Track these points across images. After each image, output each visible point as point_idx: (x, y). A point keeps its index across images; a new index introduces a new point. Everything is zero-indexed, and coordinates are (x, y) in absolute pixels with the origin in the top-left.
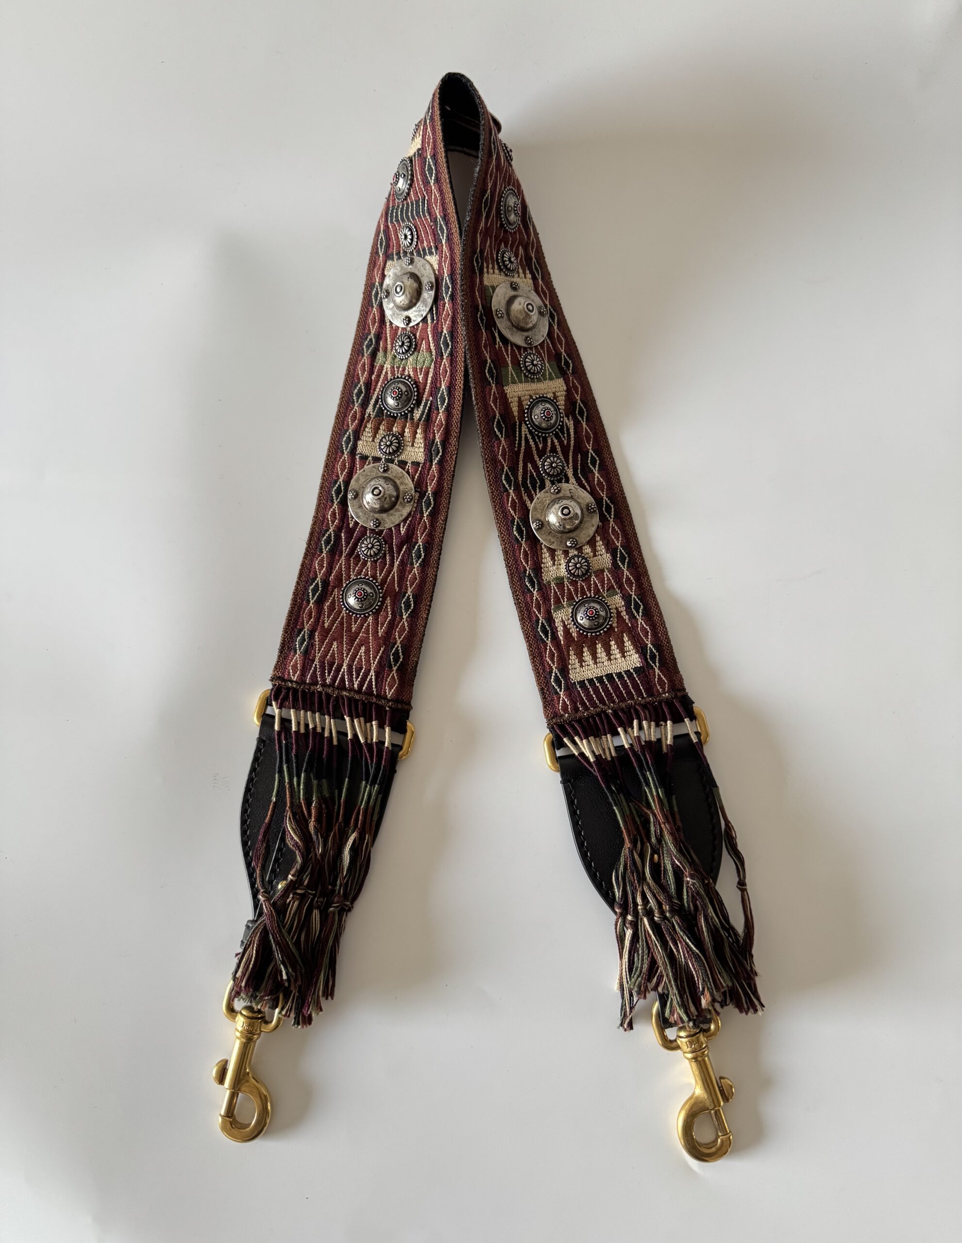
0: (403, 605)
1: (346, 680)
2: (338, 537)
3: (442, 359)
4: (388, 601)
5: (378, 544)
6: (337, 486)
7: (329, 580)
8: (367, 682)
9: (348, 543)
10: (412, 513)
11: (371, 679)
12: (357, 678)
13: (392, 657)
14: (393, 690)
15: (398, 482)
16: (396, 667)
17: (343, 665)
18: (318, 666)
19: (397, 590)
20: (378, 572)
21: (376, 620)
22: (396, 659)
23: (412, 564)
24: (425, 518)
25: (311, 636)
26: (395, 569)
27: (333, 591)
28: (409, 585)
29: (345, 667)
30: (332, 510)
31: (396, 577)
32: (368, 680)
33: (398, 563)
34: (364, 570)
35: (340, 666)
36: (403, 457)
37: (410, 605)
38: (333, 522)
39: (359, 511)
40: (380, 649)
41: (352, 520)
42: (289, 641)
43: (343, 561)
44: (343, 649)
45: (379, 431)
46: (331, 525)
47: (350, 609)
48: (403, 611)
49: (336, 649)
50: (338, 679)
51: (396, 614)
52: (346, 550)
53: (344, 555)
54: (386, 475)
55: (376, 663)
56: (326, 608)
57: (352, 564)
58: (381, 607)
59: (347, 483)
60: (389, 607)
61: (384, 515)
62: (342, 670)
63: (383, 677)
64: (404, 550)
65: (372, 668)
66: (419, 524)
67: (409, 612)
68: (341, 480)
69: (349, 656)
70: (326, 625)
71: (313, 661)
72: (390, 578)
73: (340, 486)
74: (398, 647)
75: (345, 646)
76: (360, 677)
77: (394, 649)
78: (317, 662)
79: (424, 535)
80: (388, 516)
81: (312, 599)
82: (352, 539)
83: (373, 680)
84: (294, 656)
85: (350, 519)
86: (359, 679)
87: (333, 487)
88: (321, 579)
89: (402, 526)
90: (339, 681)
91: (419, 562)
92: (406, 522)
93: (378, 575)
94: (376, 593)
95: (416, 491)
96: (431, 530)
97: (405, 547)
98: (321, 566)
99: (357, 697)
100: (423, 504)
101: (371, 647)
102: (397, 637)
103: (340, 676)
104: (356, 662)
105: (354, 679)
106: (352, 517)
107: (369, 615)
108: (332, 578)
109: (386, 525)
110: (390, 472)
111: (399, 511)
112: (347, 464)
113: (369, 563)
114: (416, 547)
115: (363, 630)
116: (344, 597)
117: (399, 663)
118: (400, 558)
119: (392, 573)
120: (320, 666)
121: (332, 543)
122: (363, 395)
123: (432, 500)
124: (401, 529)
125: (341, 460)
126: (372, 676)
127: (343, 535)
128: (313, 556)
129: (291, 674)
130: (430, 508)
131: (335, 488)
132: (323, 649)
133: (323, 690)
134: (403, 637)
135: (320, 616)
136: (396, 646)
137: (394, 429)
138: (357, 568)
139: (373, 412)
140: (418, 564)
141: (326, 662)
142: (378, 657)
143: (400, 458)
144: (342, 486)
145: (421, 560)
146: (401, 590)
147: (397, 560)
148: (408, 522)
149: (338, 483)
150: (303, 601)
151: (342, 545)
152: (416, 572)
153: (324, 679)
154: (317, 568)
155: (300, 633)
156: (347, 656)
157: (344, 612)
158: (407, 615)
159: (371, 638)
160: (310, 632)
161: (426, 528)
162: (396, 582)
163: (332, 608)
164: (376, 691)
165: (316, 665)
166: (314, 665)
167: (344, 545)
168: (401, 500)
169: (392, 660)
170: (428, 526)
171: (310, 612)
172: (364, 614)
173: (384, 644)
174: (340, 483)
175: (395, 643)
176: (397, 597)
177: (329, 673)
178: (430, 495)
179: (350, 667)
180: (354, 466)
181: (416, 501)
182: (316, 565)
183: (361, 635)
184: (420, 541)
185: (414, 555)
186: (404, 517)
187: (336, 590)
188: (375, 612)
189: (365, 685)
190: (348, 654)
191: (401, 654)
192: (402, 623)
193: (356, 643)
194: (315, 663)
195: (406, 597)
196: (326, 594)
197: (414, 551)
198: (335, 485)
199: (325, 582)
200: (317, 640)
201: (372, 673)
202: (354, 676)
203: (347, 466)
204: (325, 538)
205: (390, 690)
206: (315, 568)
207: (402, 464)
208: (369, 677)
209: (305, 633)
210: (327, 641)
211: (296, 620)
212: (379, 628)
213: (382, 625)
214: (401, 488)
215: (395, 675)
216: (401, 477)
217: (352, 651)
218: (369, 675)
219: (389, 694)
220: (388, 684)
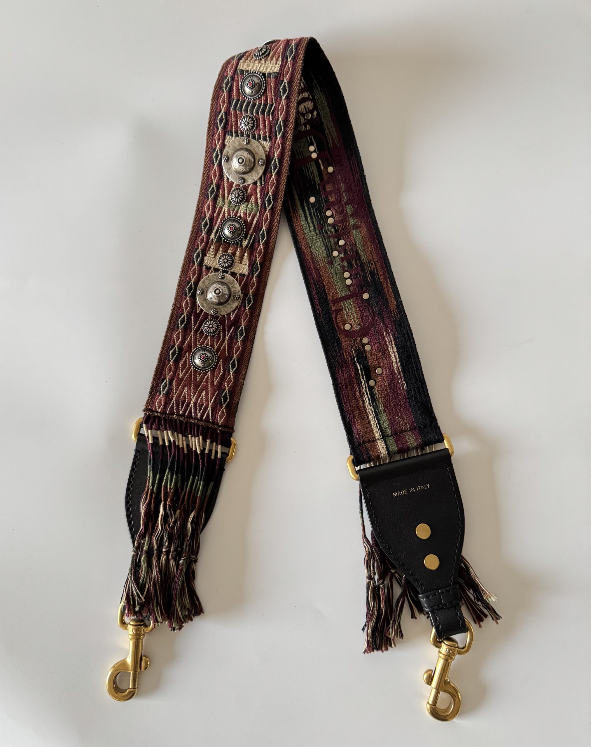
0: (230, 365)
1: (193, 412)
2: (189, 319)
3: (265, 210)
4: (221, 362)
5: (216, 325)
6: (189, 285)
7: (183, 347)
8: (206, 414)
9: (195, 323)
10: (239, 306)
11: (209, 412)
12: (200, 411)
13: (222, 398)
14: (222, 420)
15: (230, 286)
16: (225, 405)
17: (191, 403)
18: (175, 403)
19: (227, 355)
20: (215, 343)
21: (213, 374)
22: (225, 400)
23: (237, 339)
24: (247, 310)
25: (171, 383)
26: (226, 342)
27: (185, 354)
28: (234, 353)
29: (192, 404)
30: (185, 301)
31: (226, 347)
32: (207, 412)
33: (228, 338)
34: (206, 341)
35: (189, 403)
36: (234, 270)
37: (235, 366)
38: (186, 309)
39: (204, 302)
40: (215, 393)
41: (199, 308)
42: (156, 386)
43: (193, 335)
44: (191, 392)
45: (219, 251)
46: (185, 310)
47: (197, 366)
48: (230, 369)
49: (186, 392)
50: (188, 411)
51: (226, 371)
52: (194, 327)
53: (193, 331)
54: (223, 281)
55: (212, 402)
56: (180, 365)
57: (198, 337)
58: (216, 366)
59: (196, 283)
60: (221, 366)
61: (221, 307)
62: (190, 406)
63: (216, 411)
64: (232, 329)
65: (210, 405)
66: (243, 314)
67: (234, 370)
68: (192, 281)
69: (195, 397)
70: (180, 376)
71: (172, 399)
72: (222, 347)
73: (191, 285)
74: (226, 392)
75: (192, 390)
76: (202, 410)
77: (224, 393)
78: (174, 400)
79: (245, 321)
80: (223, 307)
81: (172, 359)
82: (198, 320)
83: (210, 413)
84: (159, 396)
85: (198, 307)
86: (201, 412)
87: (187, 286)
88: (178, 346)
89: (231, 315)
90: (188, 413)
91: (242, 338)
92: (235, 312)
93: (215, 345)
94: (213, 357)
95: (242, 293)
96: (250, 318)
97: (233, 328)
98: (178, 338)
99: (199, 423)
100: (246, 301)
101: (209, 391)
102: (226, 385)
103: (189, 410)
104: (199, 401)
105: (198, 412)
106: (199, 306)
107: (209, 371)
108: (185, 345)
109: (222, 313)
110: (225, 279)
111: (231, 305)
112: (197, 271)
113: (209, 337)
114: (240, 328)
115: (204, 380)
116: (193, 358)
117: (227, 402)
118: (229, 334)
119: (224, 344)
120: (176, 403)
121: (185, 322)
122: (208, 226)
123: (252, 299)
124: (231, 316)
125: (193, 268)
126: (209, 410)
127: (192, 317)
128: (173, 331)
129: (157, 407)
130: (251, 304)
131: (188, 286)
132: (178, 392)
133: (178, 418)
134: (230, 385)
135: (176, 371)
136: (225, 391)
137: (229, 251)
138: (201, 340)
139: (215, 238)
140: (241, 339)
141: (180, 400)
142: (214, 398)
143: (232, 271)
144: (193, 285)
145: (243, 337)
146: (229, 355)
147: (227, 336)
148: (236, 312)
149: (190, 283)
150: (165, 361)
151: (192, 325)
152: (239, 344)
153: (178, 411)
154: (175, 339)
155: (164, 381)
156: (193, 397)
157: (192, 368)
158: (233, 371)
159: (209, 385)
160: (170, 380)
161: (247, 316)
162: (226, 350)
163: (184, 365)
164: (212, 420)
165: (173, 402)
166: (172, 402)
167: (193, 325)
168: (232, 298)
169: (222, 400)
170: (248, 315)
171: (170, 368)
172: (205, 370)
173: (218, 390)
174: (192, 283)
175: (225, 390)
176: (227, 360)
177: (182, 407)
178: (251, 296)
179: (195, 404)
180: (201, 273)
181: (241, 299)
182: (175, 337)
183: (203, 383)
184: (243, 324)
185: (238, 333)
186: (233, 309)
187: (187, 354)
188: (212, 369)
189: (205, 416)
190: (194, 396)
191: (228, 397)
192: (229, 376)
193: (199, 388)
194: (173, 400)
195: (232, 360)
196: (181, 356)
197: (238, 331)
198: (188, 285)
199: (181, 348)
200: (174, 386)
201: (210, 408)
202: (198, 410)
203: (197, 273)
204: (181, 319)
205: (221, 419)
206: (174, 339)
207: (234, 274)
208: (207, 411)
209: (166, 381)
210: (181, 386)
211: (161, 373)
212: (215, 379)
213: (217, 377)
214: (232, 290)
215: (224, 410)
216: (232, 283)
217: (197, 393)
218: (207, 409)
219: (220, 422)
220: (220, 416)
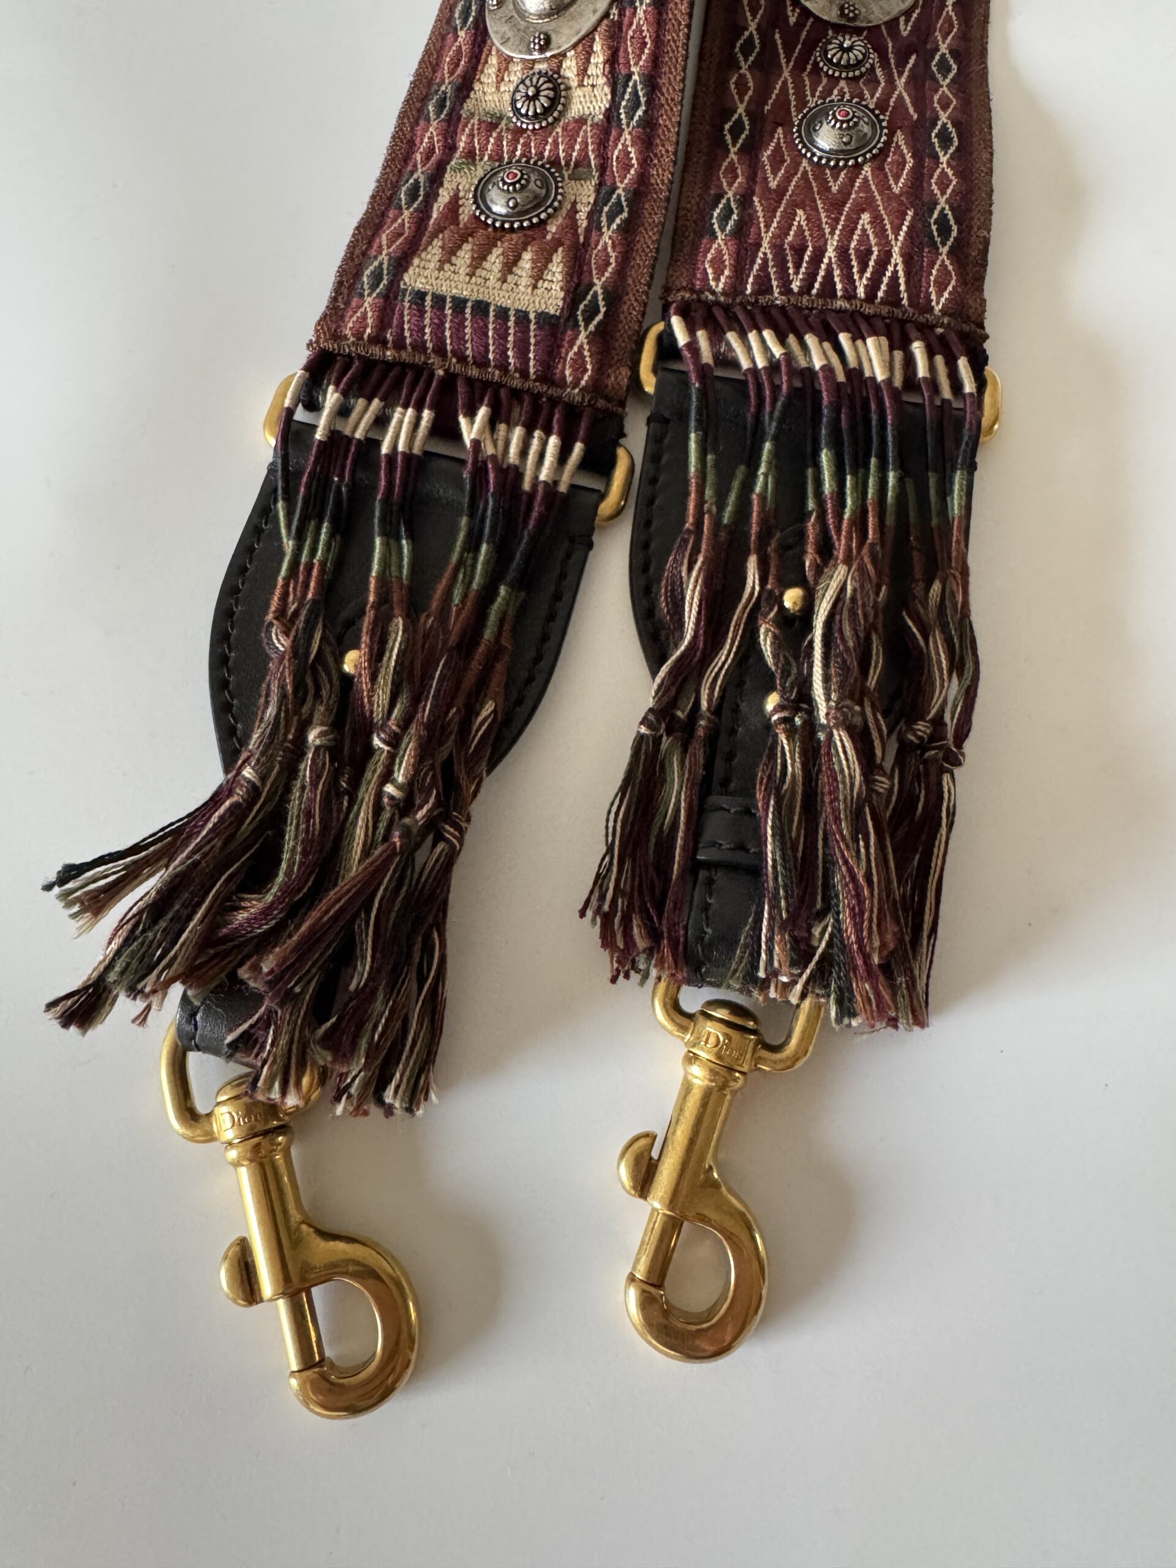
2: (768, 41)
7: (762, 114)
8: (885, 280)
9: (790, 50)
11: (895, 272)
12: (862, 271)
13: (934, 228)
14: (946, 295)
16: (947, 246)
17: (826, 250)
18: (770, 256)
19: (915, 120)
21: (879, 169)
22: (944, 230)
23: (936, 81)
24: (950, 8)
25: (745, 205)
26: (901, 88)
28: (939, 110)
29: (831, 253)
31: (907, 99)
32: (888, 274)
35: (819, 254)
37: (951, 139)
40: (904, 218)
43: (788, 79)
44: (820, 219)
48: (938, 149)
49: (804, 223)
50: (819, 279)
51: (924, 155)
53: (787, 68)
55: (901, 238)
56: (765, 158)
58: (888, 144)
62: (826, 260)
63: (921, 266)
64: (912, 60)
65: (895, 250)
66: (938, 17)
67: (951, 151)
69: (835, 236)
70: (773, 186)
71: (758, 245)
72: (894, 99)
75: (823, 215)
77: (934, 215)
78: (766, 248)
79: (950, 37)
81: (734, 146)
83: (901, 274)
84: (709, 246)
86: (868, 275)
89: (902, 24)
90: (821, 284)
91: (949, 78)
92: (909, 19)
96: (962, 30)
97: (914, 56)
102: (937, 193)
103: (822, 273)
104: (853, 244)
105: (856, 277)
107: (865, 161)
108: (768, 106)
109: (872, 17)
114: (938, 56)
115: (856, 188)
117: (952, 239)
118: (906, 72)
119: (897, 93)
120: (776, 256)
124: (903, 27)
126: (896, 265)
127: (778, 35)
129: (711, 277)
132: (775, 225)
133: (786, 301)
134: (949, 191)
136: (937, 211)
140: (948, 81)
141: (786, 246)
142: (905, 228)
146: (925, 116)
147: (900, 78)
148: (914, 16)
151: (779, 55)
152: (948, 92)
153: (785, 283)
155: (720, 202)
156: (830, 236)
159: (879, 198)
160: (741, 196)
161: (952, 26)
162: (910, 106)
164: (909, 298)
165: (766, 252)
166: (761, 255)
167: (783, 54)
169: (935, 234)
170: (956, 21)
171: (734, 168)
173: (913, 205)
175: (936, 204)
176: (919, 133)
177: (797, 266)
179: (843, 252)
184: (944, 46)
185: (936, 66)
189: (883, 287)
190: (831, 233)
191: (952, 222)
194: (762, 249)
195: (939, 127)
197: (934, 62)
199: (756, 117)
201: (896, 258)
202: (855, 270)
205: (940, 295)
208: (891, 268)
209: (728, 201)
210: (782, 209)
213: (898, 176)
215: (949, 260)
218: (889, 262)
219: (938, 303)
220: (935, 282)
